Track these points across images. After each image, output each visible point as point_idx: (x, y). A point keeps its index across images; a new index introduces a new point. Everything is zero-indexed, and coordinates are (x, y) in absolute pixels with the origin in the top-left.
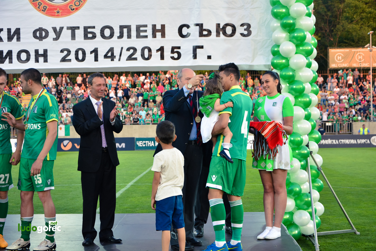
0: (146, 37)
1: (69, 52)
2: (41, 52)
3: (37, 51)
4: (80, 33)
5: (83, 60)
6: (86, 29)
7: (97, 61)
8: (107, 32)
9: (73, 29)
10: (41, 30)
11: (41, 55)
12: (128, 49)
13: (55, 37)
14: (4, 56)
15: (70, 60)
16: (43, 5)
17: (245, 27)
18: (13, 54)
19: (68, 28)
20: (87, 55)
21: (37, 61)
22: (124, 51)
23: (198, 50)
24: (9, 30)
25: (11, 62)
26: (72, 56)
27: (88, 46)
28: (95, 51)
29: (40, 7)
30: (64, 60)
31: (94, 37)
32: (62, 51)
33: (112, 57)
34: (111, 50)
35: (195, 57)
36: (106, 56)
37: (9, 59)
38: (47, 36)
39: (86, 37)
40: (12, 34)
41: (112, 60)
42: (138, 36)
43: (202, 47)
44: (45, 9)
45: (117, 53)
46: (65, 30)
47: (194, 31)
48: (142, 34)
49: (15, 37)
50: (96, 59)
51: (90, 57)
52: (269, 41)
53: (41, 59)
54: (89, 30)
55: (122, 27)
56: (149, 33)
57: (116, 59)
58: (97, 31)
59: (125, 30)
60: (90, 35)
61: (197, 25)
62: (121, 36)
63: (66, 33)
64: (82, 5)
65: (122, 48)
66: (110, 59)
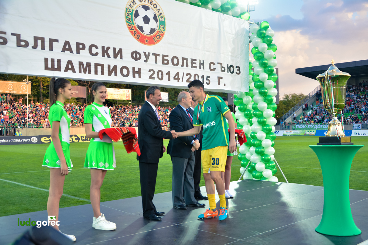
0: (196, 67)
1: (154, 72)
2: (137, 70)
3: (134, 69)
4: (160, 59)
5: (162, 79)
6: (163, 56)
7: (170, 81)
8: (175, 61)
9: (156, 55)
10: (136, 52)
11: (137, 72)
12: (187, 75)
13: (145, 59)
14: (111, 70)
15: (154, 78)
16: (137, 34)
17: (238, 68)
18: (118, 69)
19: (154, 54)
20: (164, 76)
21: (134, 76)
22: (185, 75)
23: (221, 80)
24: (115, 49)
25: (116, 75)
26: (155, 76)
27: (165, 69)
28: (168, 73)
29: (135, 35)
30: (151, 77)
31: (168, 63)
32: (150, 71)
33: (178, 79)
34: (178, 74)
35: (219, 84)
36: (175, 78)
37: (115, 72)
38: (140, 58)
39: (163, 63)
40: (117, 52)
41: (178, 81)
42: (192, 67)
43: (222, 78)
44: (139, 37)
45: (181, 77)
46: (151, 55)
47: (218, 67)
48: (194, 65)
49: (119, 55)
50: (169, 80)
51: (166, 77)
52: (247, 78)
53: (137, 75)
54: (165, 58)
55: (183, 59)
56: (198, 65)
57: (181, 81)
58: (170, 59)
59: (185, 61)
60: (166, 62)
61: (218, 63)
62: (182, 65)
63: (152, 58)
64: (161, 38)
65: (184, 73)
66: (177, 80)
